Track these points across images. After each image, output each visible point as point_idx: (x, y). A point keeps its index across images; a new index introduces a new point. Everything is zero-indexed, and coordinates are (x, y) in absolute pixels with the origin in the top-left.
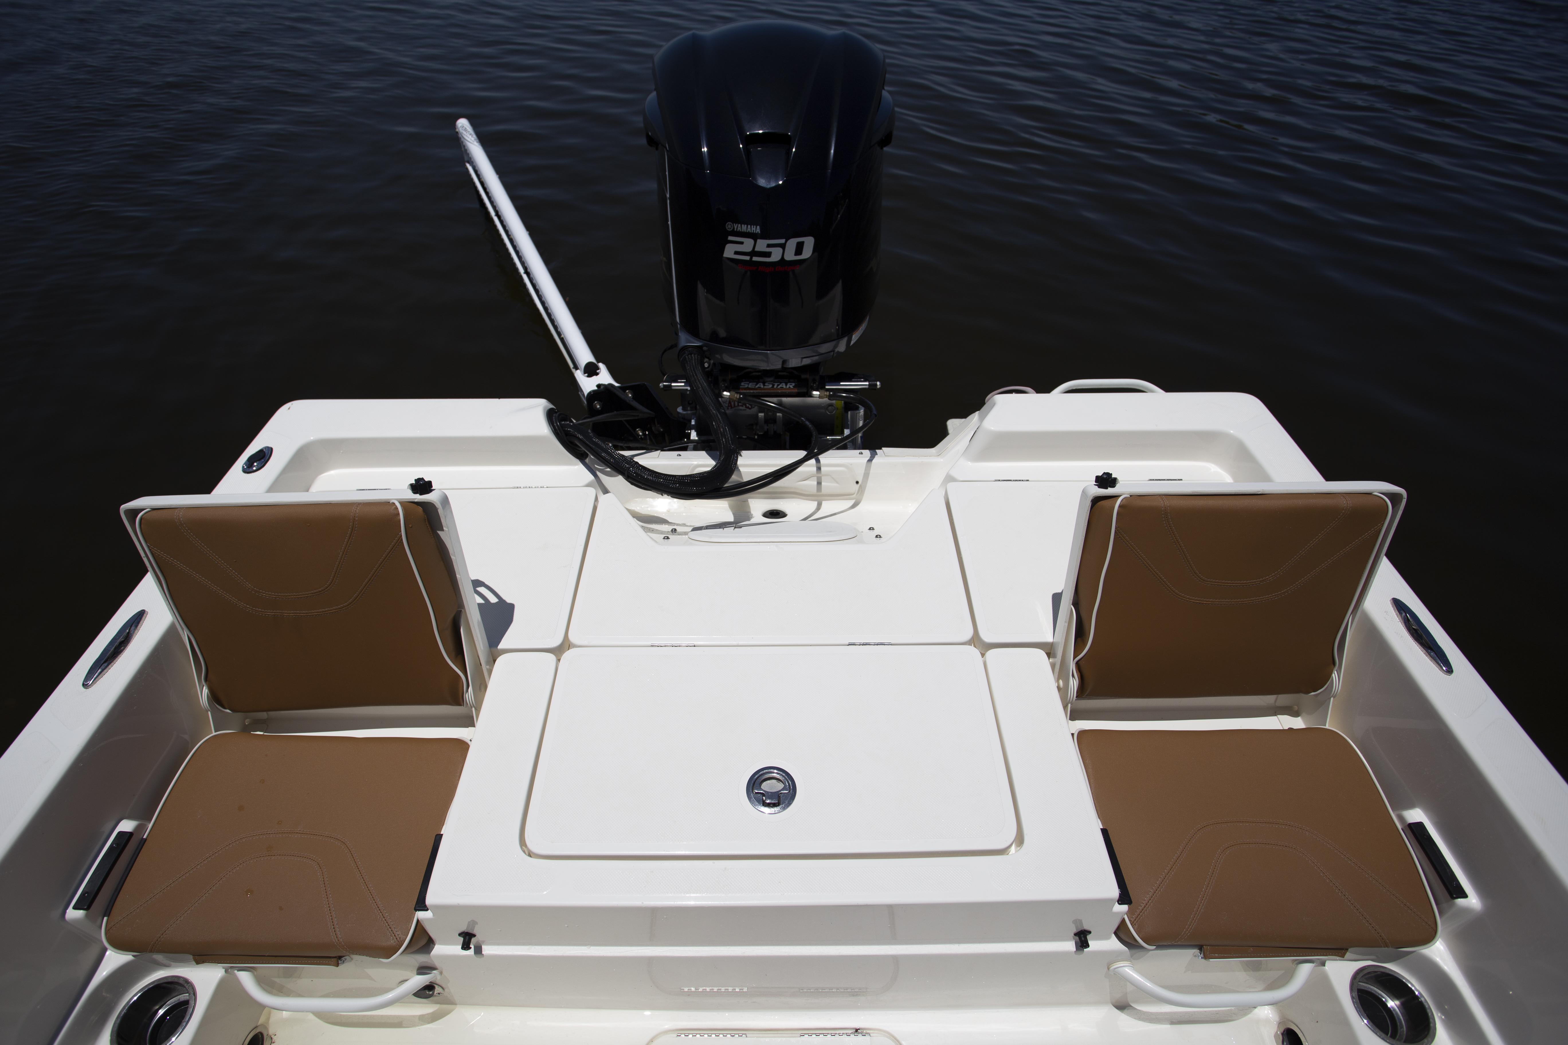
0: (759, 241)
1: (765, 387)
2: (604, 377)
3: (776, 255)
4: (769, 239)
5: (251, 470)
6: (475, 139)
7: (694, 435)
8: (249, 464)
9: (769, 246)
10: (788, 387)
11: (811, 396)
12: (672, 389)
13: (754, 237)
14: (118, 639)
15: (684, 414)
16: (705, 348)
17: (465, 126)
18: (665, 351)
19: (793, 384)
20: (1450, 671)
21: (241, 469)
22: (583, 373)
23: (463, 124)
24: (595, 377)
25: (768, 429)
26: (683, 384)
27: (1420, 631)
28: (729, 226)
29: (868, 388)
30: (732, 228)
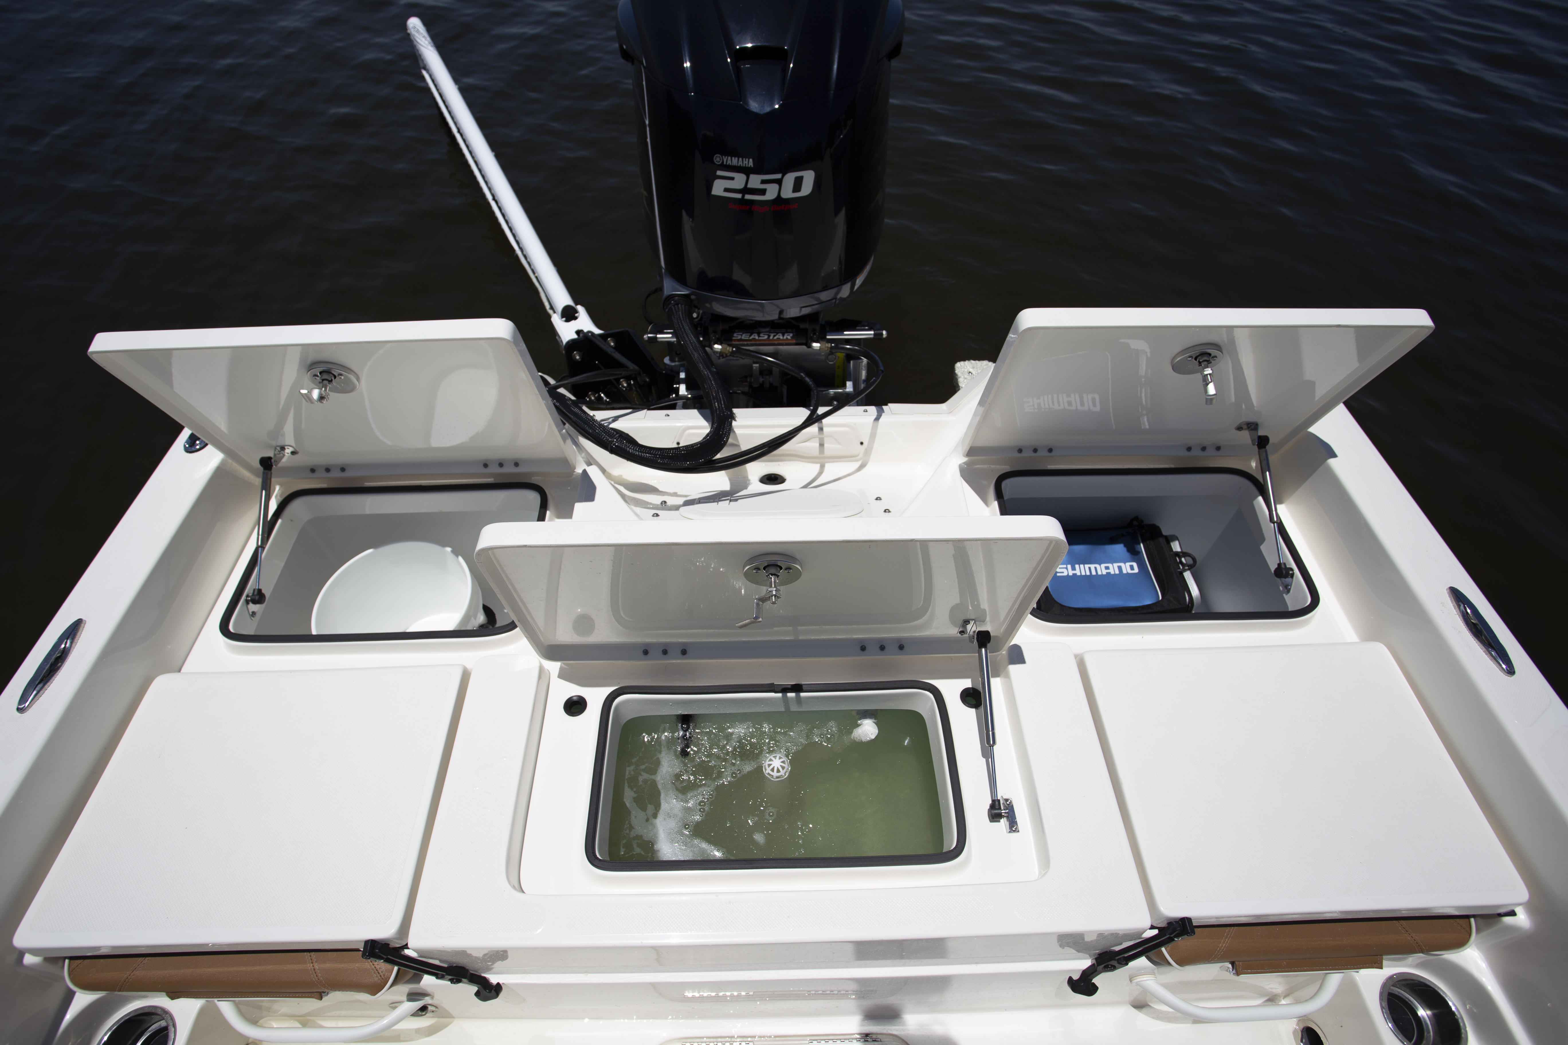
0: (752, 176)
1: (760, 338)
2: (584, 323)
3: (771, 193)
4: (763, 174)
5: (193, 449)
6: (429, 43)
7: (683, 390)
8: (191, 443)
9: (763, 182)
10: (785, 338)
11: (810, 346)
12: (658, 341)
13: (747, 171)
14: (54, 655)
15: (672, 366)
16: (693, 297)
17: (417, 27)
18: (649, 295)
19: (791, 335)
20: (1511, 671)
21: (183, 448)
22: (560, 316)
23: (415, 24)
24: (573, 322)
25: (763, 381)
26: (670, 336)
27: (1480, 626)
28: (718, 159)
29: (874, 338)
30: (721, 161)
